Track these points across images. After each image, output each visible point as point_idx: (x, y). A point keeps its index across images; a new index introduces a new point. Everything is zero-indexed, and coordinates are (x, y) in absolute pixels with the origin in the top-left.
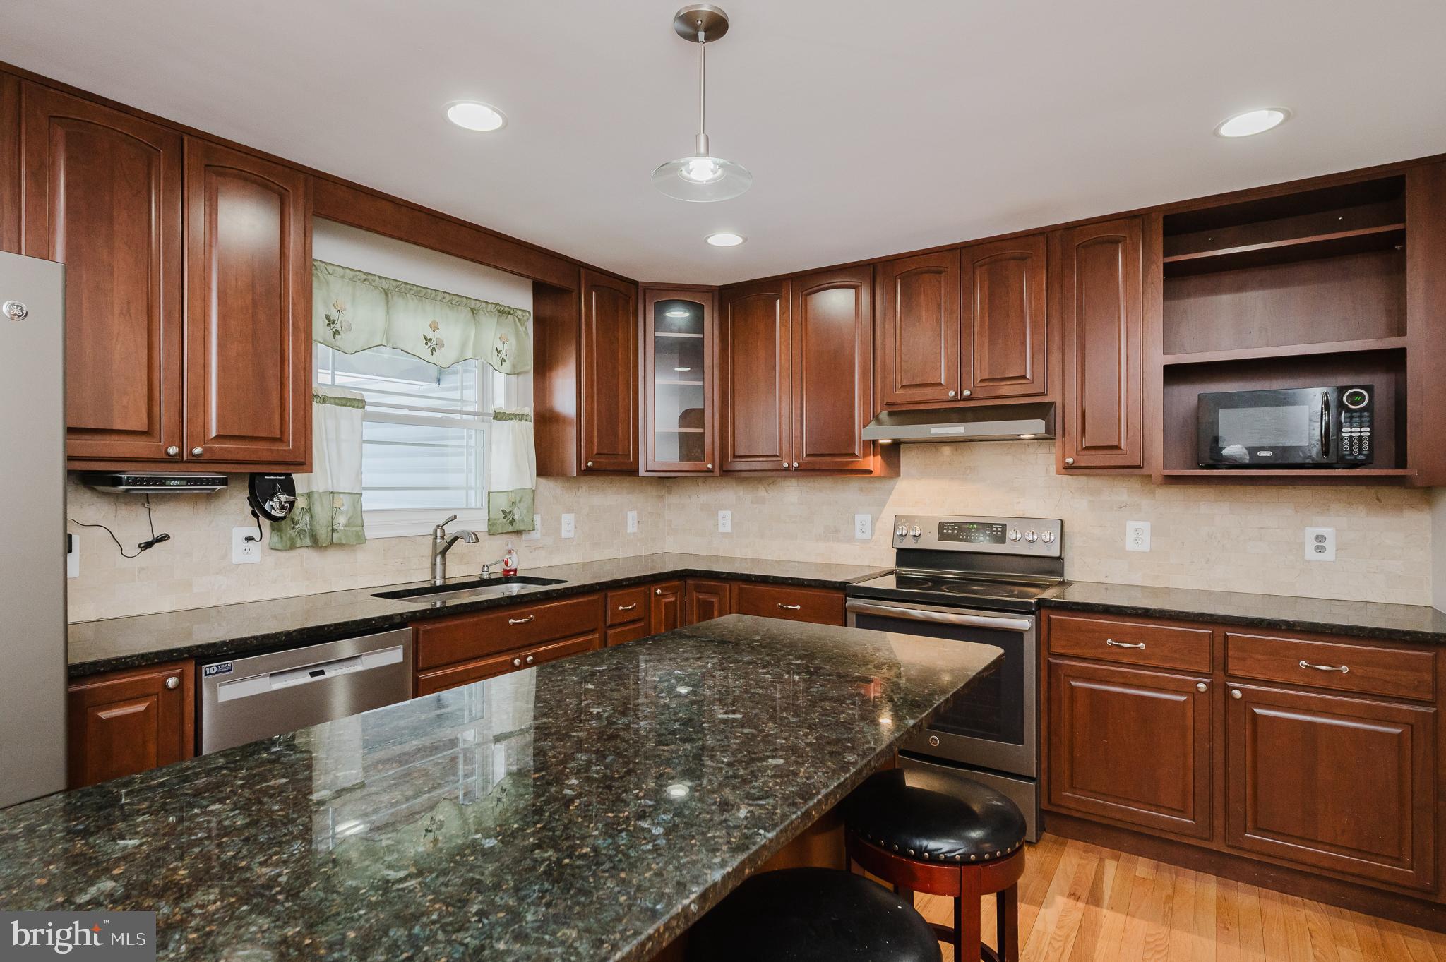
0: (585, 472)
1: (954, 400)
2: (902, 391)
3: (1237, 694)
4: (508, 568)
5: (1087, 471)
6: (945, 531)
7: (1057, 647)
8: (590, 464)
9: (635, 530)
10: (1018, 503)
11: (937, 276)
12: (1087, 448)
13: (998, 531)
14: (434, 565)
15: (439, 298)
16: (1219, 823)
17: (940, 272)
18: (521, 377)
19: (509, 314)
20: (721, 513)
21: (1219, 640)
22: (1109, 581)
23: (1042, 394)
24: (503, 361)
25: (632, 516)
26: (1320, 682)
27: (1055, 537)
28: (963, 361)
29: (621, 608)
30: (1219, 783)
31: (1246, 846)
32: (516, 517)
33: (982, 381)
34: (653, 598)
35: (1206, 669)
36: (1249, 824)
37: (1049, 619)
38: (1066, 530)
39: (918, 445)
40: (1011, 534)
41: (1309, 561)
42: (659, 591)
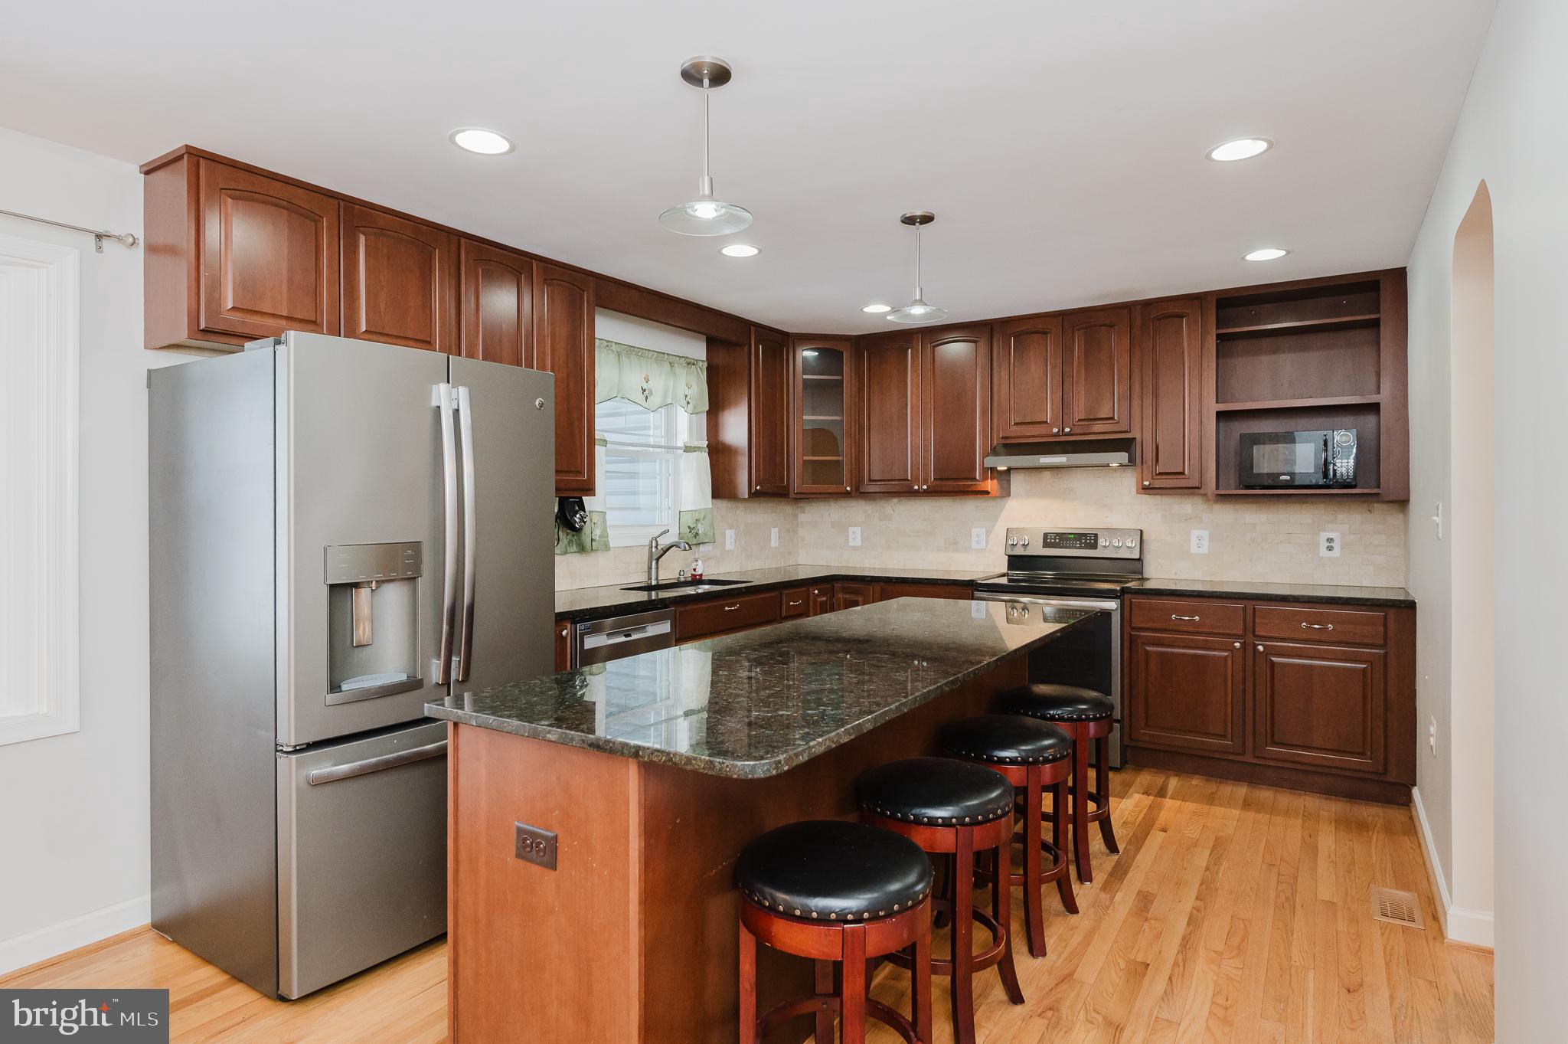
0: (754, 495)
1: (1057, 435)
2: (1014, 428)
3: (1261, 648)
4: (695, 573)
5: (1161, 491)
6: (1049, 540)
7: (1136, 623)
8: (758, 488)
9: (777, 545)
10: (1107, 517)
11: (1044, 336)
12: (1160, 474)
13: (1089, 540)
14: (650, 568)
15: (650, 356)
16: (1249, 744)
17: (1046, 333)
18: (699, 415)
19: (694, 364)
20: (851, 529)
21: (1250, 612)
22: (1177, 577)
23: (1126, 432)
24: (688, 403)
25: (774, 532)
26: (1317, 637)
27: (1135, 544)
28: (1065, 405)
29: (792, 603)
30: (1249, 714)
31: (1266, 756)
32: (700, 532)
33: (1079, 420)
34: (811, 598)
35: (1240, 632)
36: (1269, 741)
37: (1131, 602)
38: (1145, 537)
39: (1024, 470)
40: (1101, 542)
41: (1322, 558)
42: (816, 592)
